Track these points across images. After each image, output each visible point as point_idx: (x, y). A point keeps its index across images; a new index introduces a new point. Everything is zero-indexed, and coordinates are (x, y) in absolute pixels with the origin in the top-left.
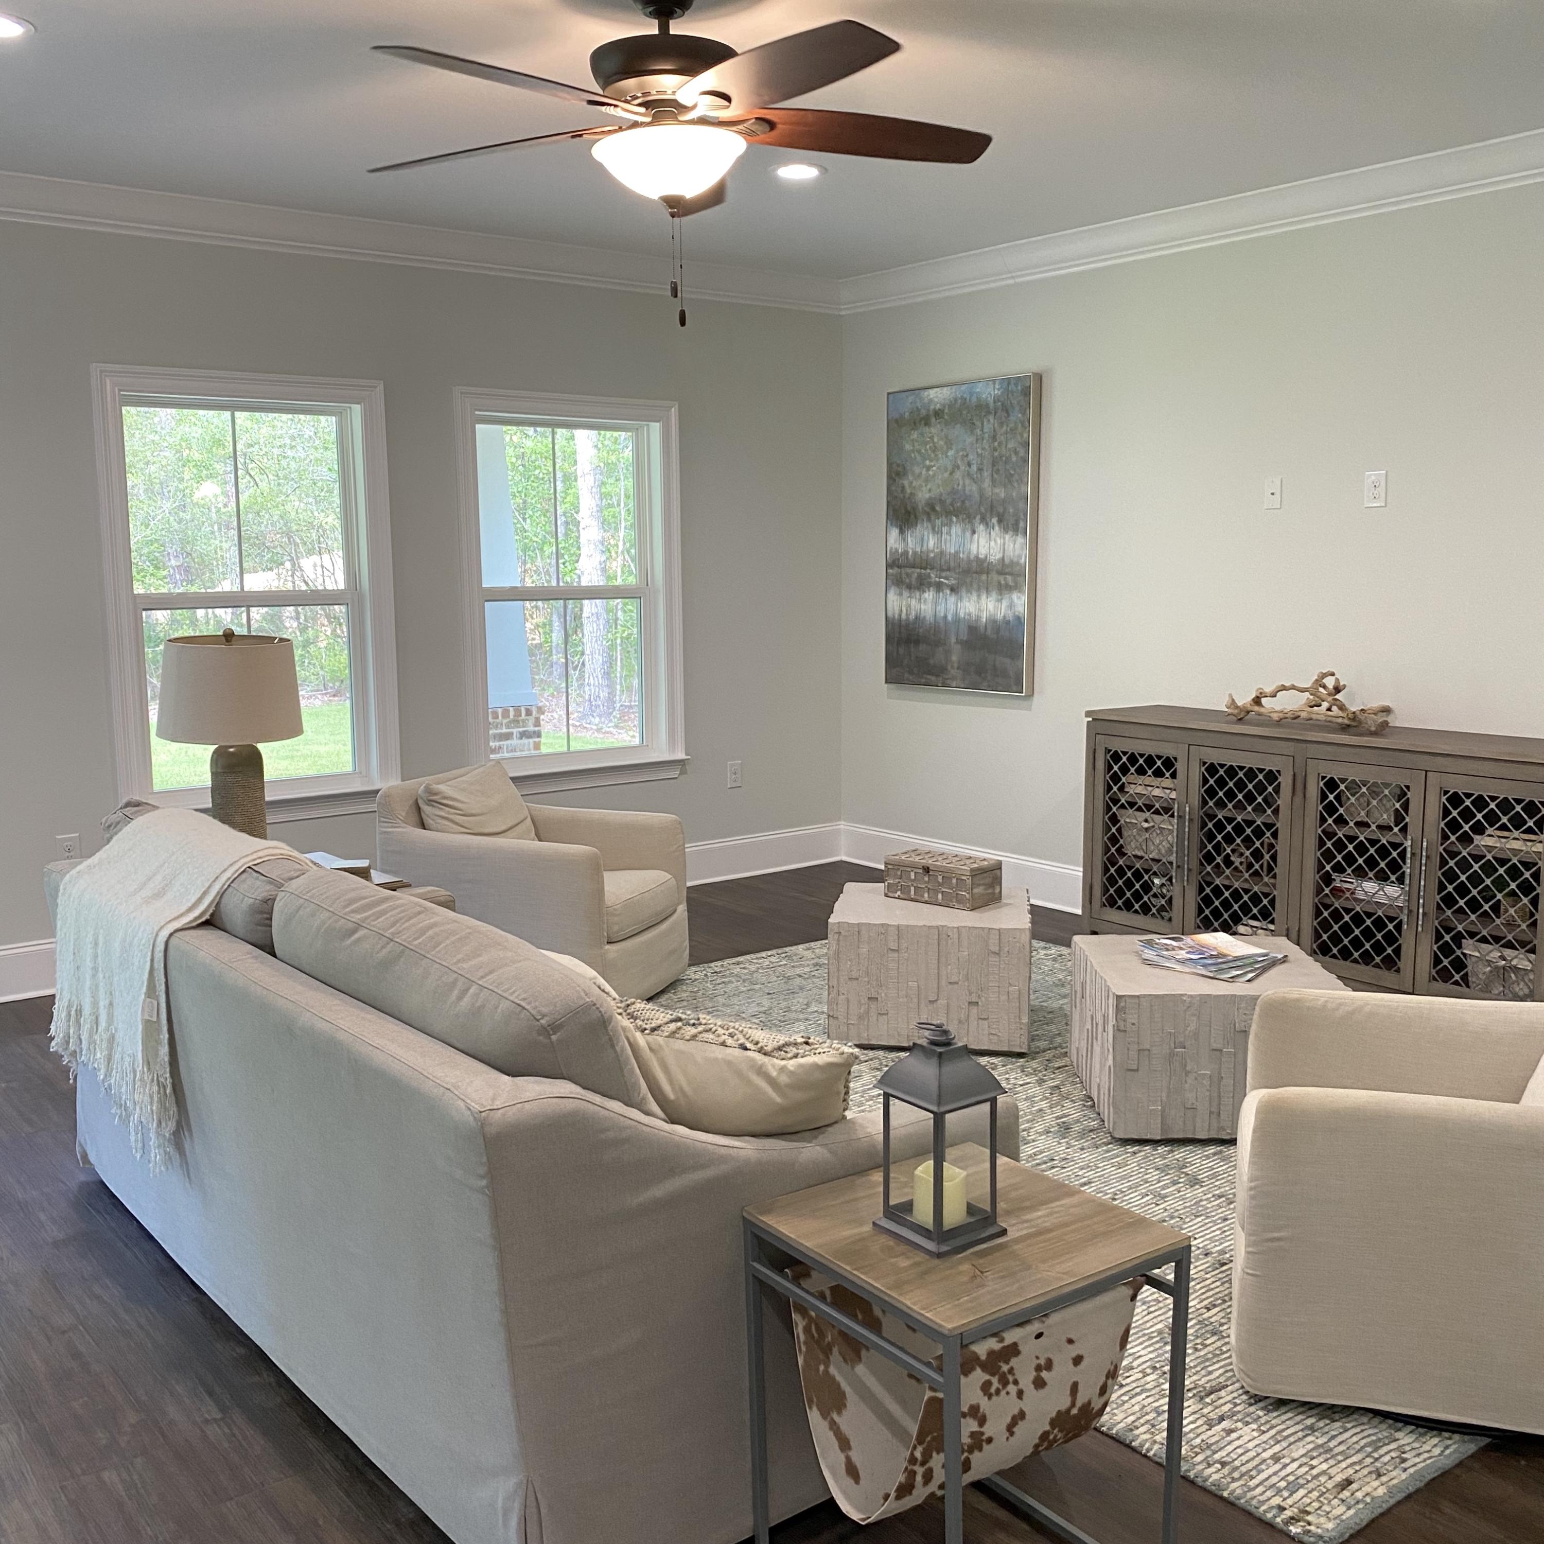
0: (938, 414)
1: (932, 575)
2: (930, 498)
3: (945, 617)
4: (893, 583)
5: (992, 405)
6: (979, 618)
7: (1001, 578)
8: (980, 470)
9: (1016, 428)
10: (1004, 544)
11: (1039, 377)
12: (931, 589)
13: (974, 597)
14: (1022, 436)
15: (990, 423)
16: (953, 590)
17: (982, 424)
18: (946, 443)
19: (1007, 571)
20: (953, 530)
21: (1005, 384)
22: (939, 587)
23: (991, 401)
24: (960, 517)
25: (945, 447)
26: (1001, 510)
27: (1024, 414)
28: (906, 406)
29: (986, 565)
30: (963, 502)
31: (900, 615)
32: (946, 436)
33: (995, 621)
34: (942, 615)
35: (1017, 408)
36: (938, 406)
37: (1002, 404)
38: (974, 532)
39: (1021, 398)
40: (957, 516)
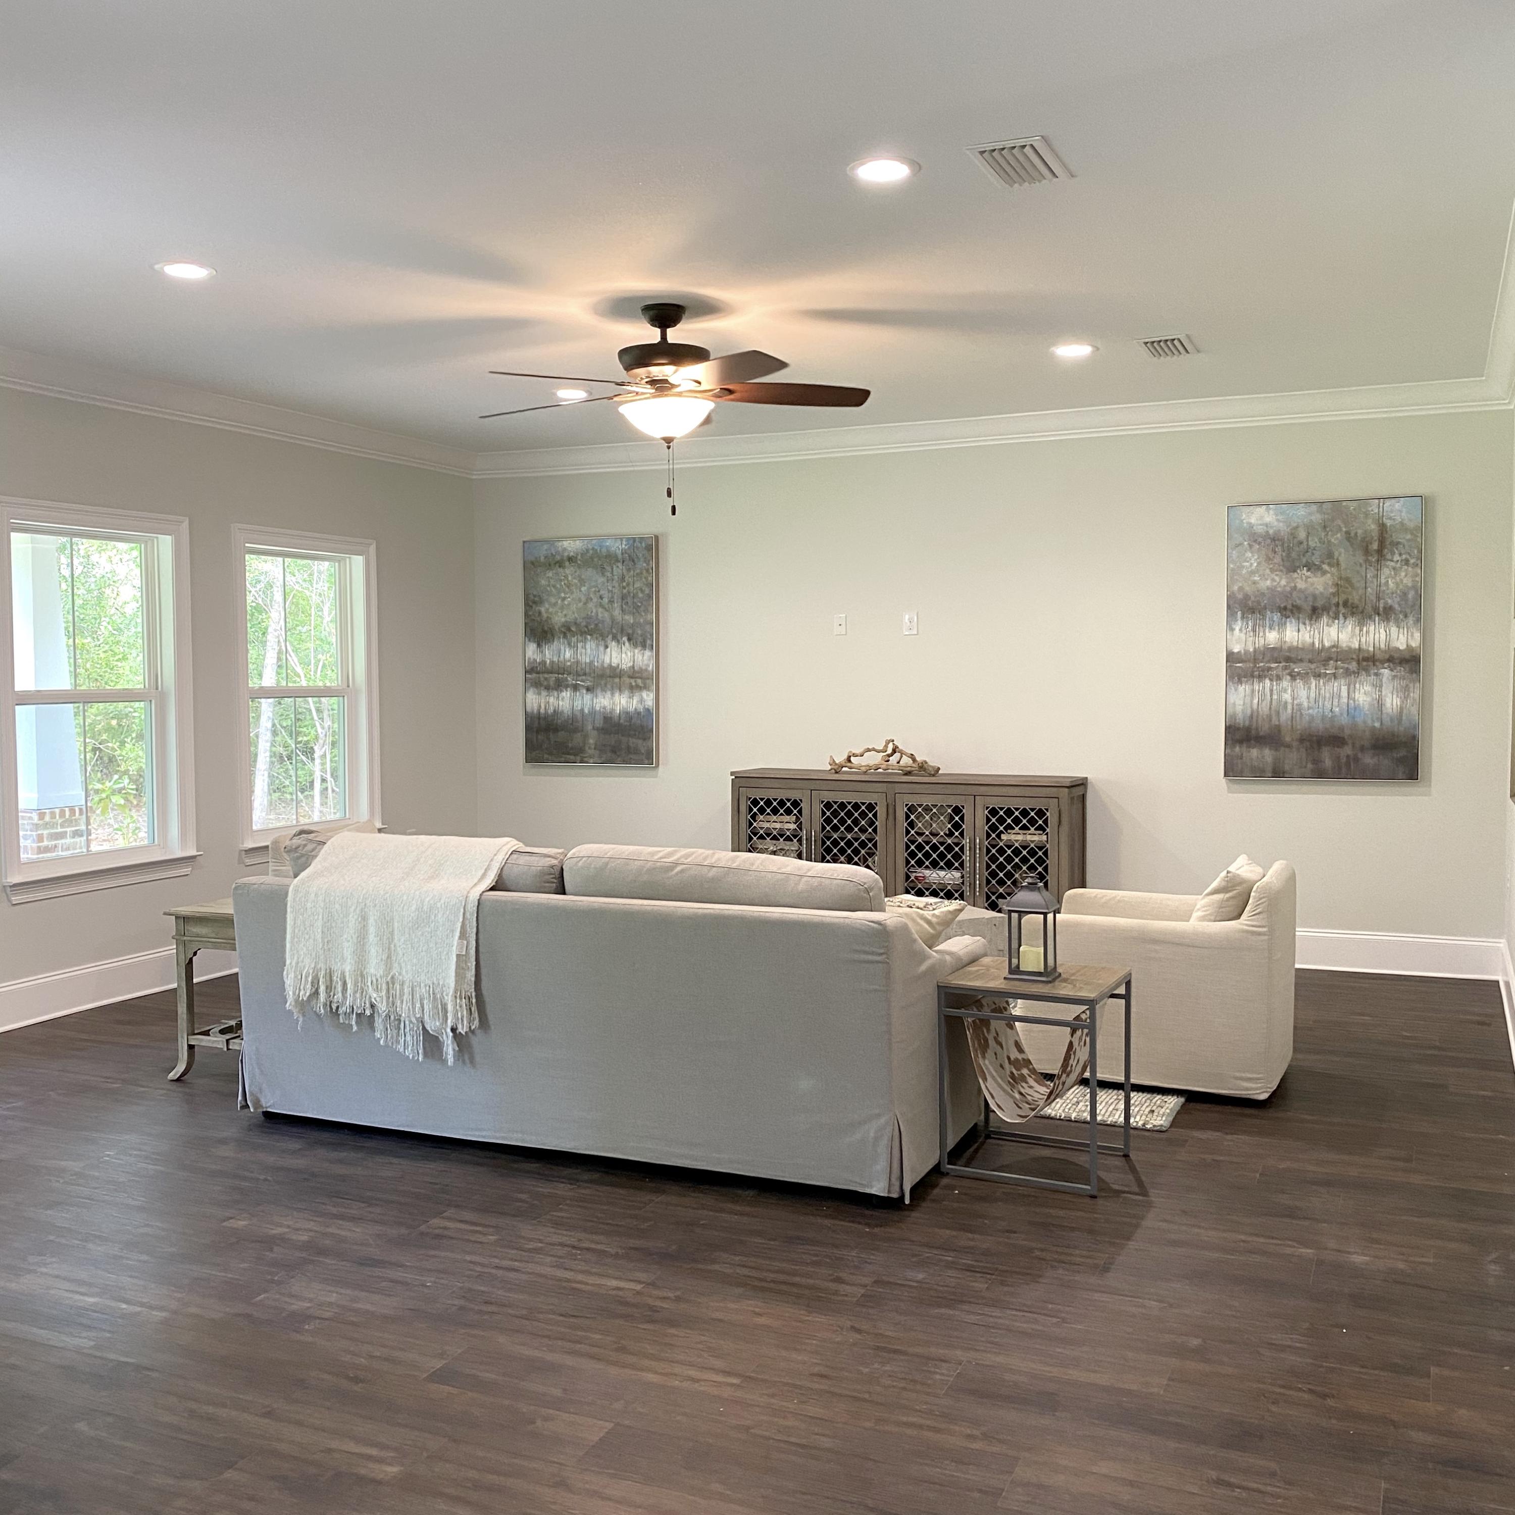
0: (570, 559)
1: (569, 679)
2: (566, 622)
3: (582, 710)
4: (532, 686)
5: (620, 556)
6: (613, 710)
7: (633, 681)
8: (611, 602)
9: (642, 573)
10: (634, 656)
11: (657, 538)
12: (569, 689)
13: (609, 694)
14: (646, 578)
15: (619, 569)
16: (588, 689)
17: (612, 569)
18: (579, 581)
19: (637, 675)
20: (588, 646)
21: (631, 542)
22: (575, 688)
23: (619, 552)
24: (595, 636)
25: (579, 584)
26: (630, 631)
27: (648, 564)
28: (542, 552)
29: (618, 671)
30: (596, 625)
31: (539, 710)
32: (580, 576)
33: (627, 713)
34: (579, 708)
35: (642, 559)
36: (572, 554)
37: (629, 556)
38: (606, 647)
39: (645, 552)
40: (590, 635)
